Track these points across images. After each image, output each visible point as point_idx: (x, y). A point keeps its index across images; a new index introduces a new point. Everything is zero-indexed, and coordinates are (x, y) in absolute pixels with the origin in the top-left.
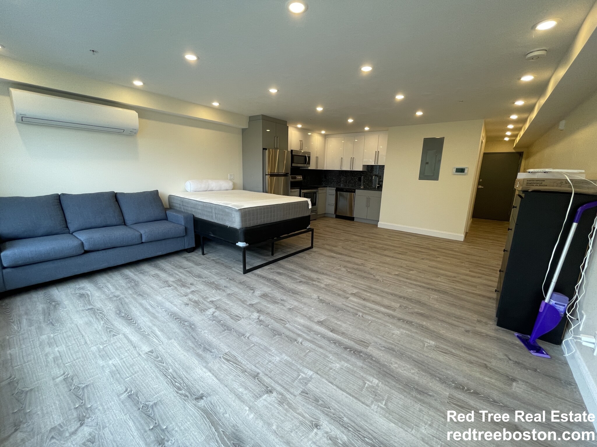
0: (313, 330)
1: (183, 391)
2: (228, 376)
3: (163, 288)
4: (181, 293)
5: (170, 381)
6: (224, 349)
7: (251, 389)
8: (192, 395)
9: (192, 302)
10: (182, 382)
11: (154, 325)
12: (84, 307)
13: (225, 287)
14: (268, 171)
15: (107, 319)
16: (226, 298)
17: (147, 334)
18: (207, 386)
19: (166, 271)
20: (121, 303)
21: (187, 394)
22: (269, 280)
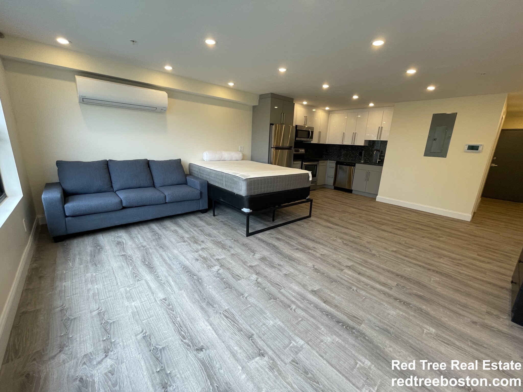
0: (306, 299)
1: (187, 340)
2: (226, 333)
3: (180, 242)
4: (193, 249)
5: (177, 329)
6: (224, 306)
7: (245, 349)
8: (194, 345)
9: (202, 258)
10: (186, 331)
11: (170, 275)
12: (120, 253)
13: (230, 247)
14: (273, 144)
15: (134, 265)
16: (230, 258)
17: (163, 282)
18: (207, 339)
19: (183, 228)
20: (147, 253)
21: (190, 343)
22: (268, 244)
